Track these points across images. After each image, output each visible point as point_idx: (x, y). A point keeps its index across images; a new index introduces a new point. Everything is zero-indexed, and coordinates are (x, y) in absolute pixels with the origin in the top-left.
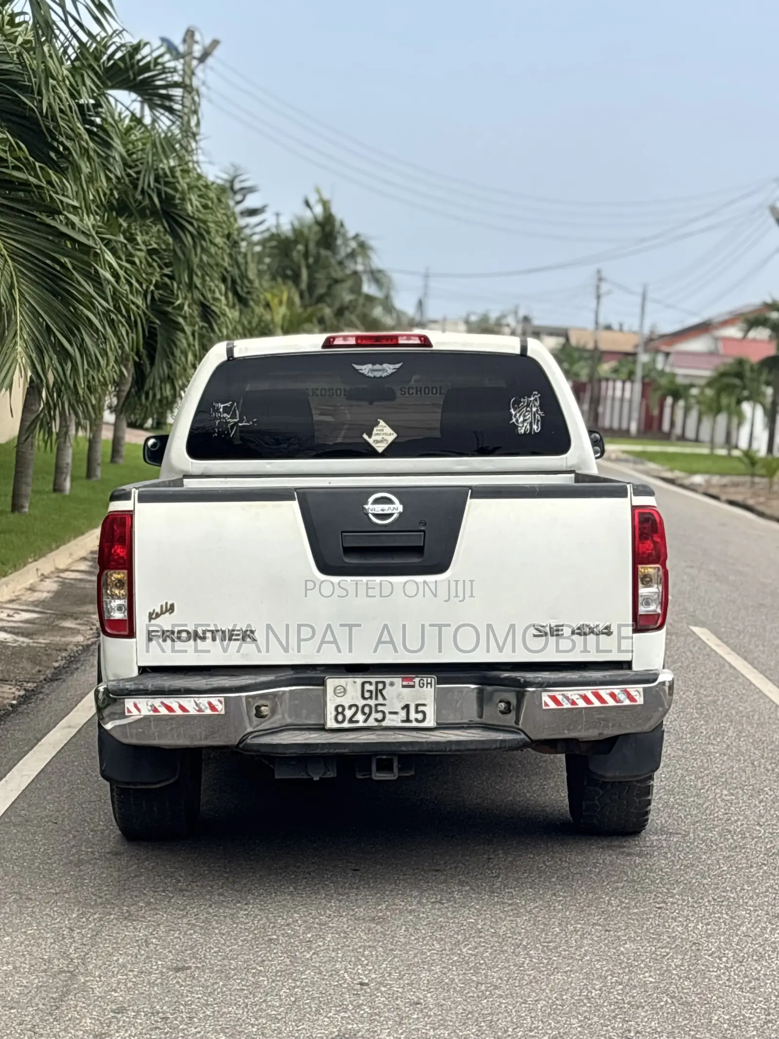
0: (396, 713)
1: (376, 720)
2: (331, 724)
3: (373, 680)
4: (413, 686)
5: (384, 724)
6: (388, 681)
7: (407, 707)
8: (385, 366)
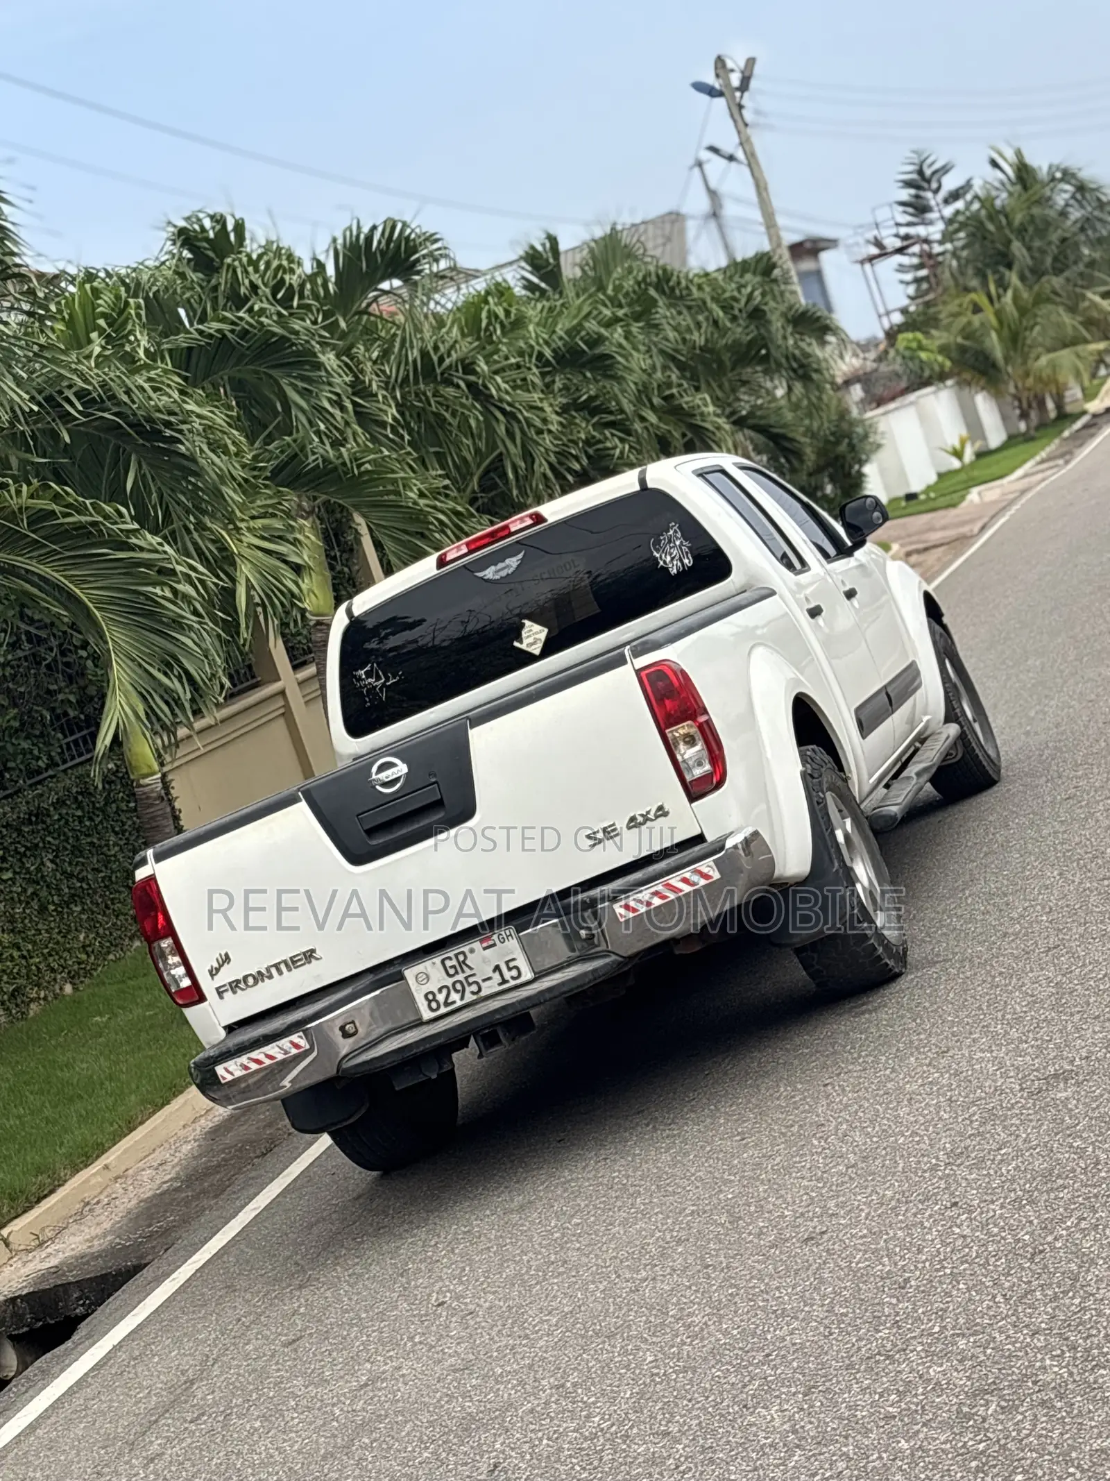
0: (489, 979)
1: (473, 993)
2: (427, 1015)
3: (451, 954)
4: (494, 945)
5: (483, 994)
6: (466, 949)
7: (497, 968)
8: (508, 561)
